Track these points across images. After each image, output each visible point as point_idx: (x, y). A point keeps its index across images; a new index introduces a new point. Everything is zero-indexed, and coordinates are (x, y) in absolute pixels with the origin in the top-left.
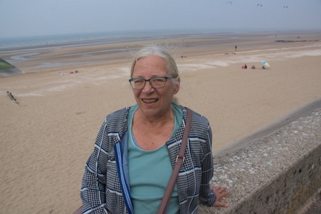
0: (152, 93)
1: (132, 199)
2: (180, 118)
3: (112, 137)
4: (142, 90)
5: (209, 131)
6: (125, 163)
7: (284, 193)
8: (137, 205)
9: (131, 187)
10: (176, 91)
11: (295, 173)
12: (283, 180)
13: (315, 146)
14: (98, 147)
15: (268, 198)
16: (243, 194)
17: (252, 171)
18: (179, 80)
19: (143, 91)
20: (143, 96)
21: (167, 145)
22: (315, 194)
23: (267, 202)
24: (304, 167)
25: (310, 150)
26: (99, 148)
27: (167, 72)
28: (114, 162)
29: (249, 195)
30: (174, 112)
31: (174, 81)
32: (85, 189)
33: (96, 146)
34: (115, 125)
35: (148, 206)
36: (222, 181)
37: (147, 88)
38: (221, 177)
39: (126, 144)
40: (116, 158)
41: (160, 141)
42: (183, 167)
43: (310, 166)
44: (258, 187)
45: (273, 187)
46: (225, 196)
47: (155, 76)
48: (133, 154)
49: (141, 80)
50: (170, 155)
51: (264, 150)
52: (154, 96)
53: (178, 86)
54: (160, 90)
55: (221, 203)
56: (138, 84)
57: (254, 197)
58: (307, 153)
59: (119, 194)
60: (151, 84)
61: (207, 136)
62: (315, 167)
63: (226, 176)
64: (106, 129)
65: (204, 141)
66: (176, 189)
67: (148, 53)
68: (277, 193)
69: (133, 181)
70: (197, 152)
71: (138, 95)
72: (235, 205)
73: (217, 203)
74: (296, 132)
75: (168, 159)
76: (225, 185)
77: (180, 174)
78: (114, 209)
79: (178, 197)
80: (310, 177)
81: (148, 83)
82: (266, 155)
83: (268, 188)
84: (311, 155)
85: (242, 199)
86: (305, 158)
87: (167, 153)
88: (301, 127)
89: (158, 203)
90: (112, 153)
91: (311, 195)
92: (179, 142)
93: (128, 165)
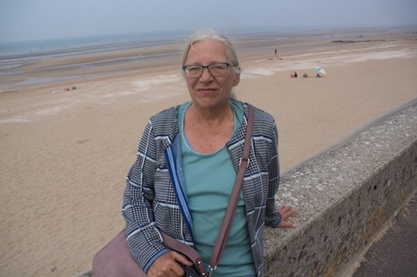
1: (191, 211)
2: (241, 115)
3: (161, 141)
4: (198, 79)
5: (275, 129)
6: (179, 169)
7: (357, 214)
8: (197, 217)
9: (188, 197)
11: (369, 190)
12: (356, 197)
13: (391, 158)
14: (141, 155)
15: (340, 219)
16: (312, 212)
17: (319, 187)
18: (239, 69)
19: (201, 80)
20: (199, 86)
21: (228, 146)
22: (391, 218)
23: (339, 224)
24: (379, 183)
25: (386, 162)
26: (144, 156)
27: (227, 59)
29: (319, 214)
32: (129, 206)
33: (139, 153)
34: (163, 127)
35: (211, 218)
36: (285, 200)
38: (284, 195)
39: (178, 148)
40: (167, 166)
41: (219, 143)
42: (248, 171)
43: (386, 182)
44: (328, 205)
45: (346, 205)
46: (291, 216)
47: (213, 63)
48: (188, 159)
49: (198, 67)
50: (232, 158)
51: (332, 164)
52: (214, 86)
53: (238, 76)
54: (219, 79)
55: (288, 223)
56: (193, 72)
57: (325, 216)
58: (382, 166)
59: (174, 206)
60: (209, 72)
61: (272, 135)
62: (391, 184)
63: (289, 194)
64: (151, 133)
65: (270, 141)
66: (242, 196)
67: (205, 36)
68: (350, 213)
69: (191, 190)
70: (262, 153)
71: (193, 85)
72: (304, 225)
73: (283, 223)
74: (367, 143)
75: (230, 162)
76: (290, 204)
77: (246, 179)
78: (167, 227)
79: (244, 206)
80: (386, 196)
81: (206, 70)
82: (334, 169)
83: (339, 207)
84: (387, 168)
85: (312, 219)
86: (381, 172)
87: (228, 156)
88: (373, 138)
89: (222, 215)
90: (162, 160)
91: (387, 218)
92: (241, 142)
93: (183, 171)
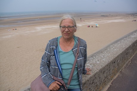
0: (68, 32)
2: (76, 41)
4: (64, 30)
5: (86, 45)
6: (58, 56)
7: (109, 70)
9: (61, 64)
10: (75, 31)
11: (113, 63)
12: (109, 65)
13: (119, 54)
14: (46, 52)
15: (104, 72)
16: (96, 70)
17: (98, 62)
18: (77, 27)
19: (65, 31)
20: (64, 32)
21: (72, 50)
22: (119, 72)
23: (104, 73)
24: (116, 61)
25: (118, 55)
26: (47, 52)
27: (73, 25)
28: (54, 57)
29: (98, 70)
30: (74, 39)
31: (75, 28)
32: (42, 68)
33: (45, 52)
35: (67, 71)
36: (88, 66)
37: (67, 30)
38: (87, 65)
41: (70, 49)
42: (79, 57)
43: (118, 61)
44: (101, 68)
45: (106, 68)
46: (90, 71)
47: (69, 26)
48: (61, 53)
49: (64, 27)
50: (74, 53)
51: (102, 55)
52: (69, 33)
53: (76, 29)
54: (71, 31)
55: (89, 73)
56: (63, 28)
57: (100, 71)
58: (116, 56)
59: (56, 67)
60: (68, 28)
61: (85, 46)
62: (119, 61)
63: (89, 64)
65: (85, 48)
66: (76, 64)
67: (67, 18)
68: (107, 70)
69: (62, 62)
70: (82, 52)
71: (63, 32)
72: (94, 74)
73: (87, 73)
74: (112, 49)
75: (73, 54)
76: (89, 67)
77: (78, 59)
79: (77, 67)
80: (118, 65)
81: (67, 28)
82: (102, 57)
83: (104, 68)
84: (118, 56)
85: (96, 72)
86: (116, 58)
87: (73, 53)
88: (114, 47)
89: (71, 70)
91: (118, 72)
92: (76, 49)
93: (59, 57)
